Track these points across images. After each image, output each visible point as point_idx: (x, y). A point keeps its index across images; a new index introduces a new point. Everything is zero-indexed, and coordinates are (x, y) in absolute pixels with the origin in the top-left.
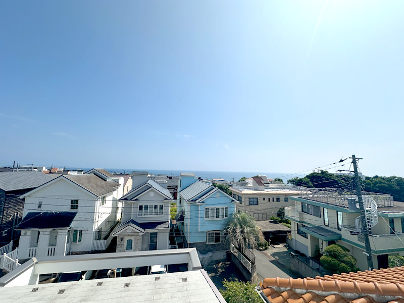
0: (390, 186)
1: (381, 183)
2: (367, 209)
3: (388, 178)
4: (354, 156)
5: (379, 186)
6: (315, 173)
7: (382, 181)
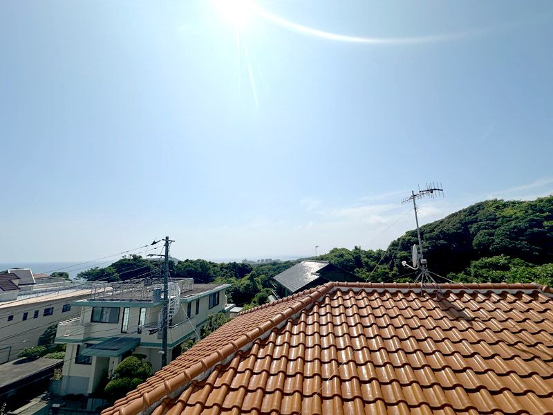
0: (196, 269)
1: (189, 266)
2: (172, 297)
3: (195, 261)
4: (167, 238)
5: (188, 271)
6: (126, 259)
7: (190, 264)
